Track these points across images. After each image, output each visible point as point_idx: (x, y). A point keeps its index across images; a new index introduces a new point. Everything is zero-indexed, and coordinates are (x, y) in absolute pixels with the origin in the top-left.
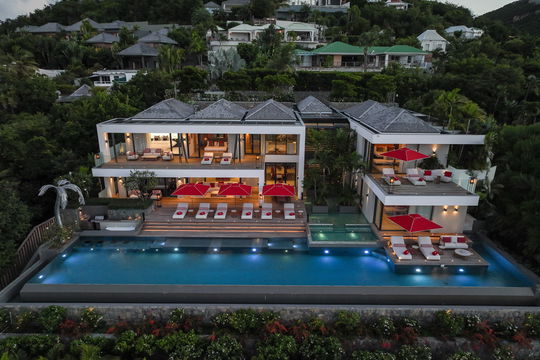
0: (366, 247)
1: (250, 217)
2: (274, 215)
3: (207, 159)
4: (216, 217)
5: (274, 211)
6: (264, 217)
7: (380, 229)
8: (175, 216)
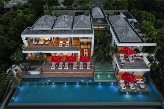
0: (112, 82)
1: (76, 68)
2: (84, 67)
3: (61, 45)
4: (65, 68)
5: (83, 66)
6: (80, 68)
7: (117, 74)
8: (52, 68)
